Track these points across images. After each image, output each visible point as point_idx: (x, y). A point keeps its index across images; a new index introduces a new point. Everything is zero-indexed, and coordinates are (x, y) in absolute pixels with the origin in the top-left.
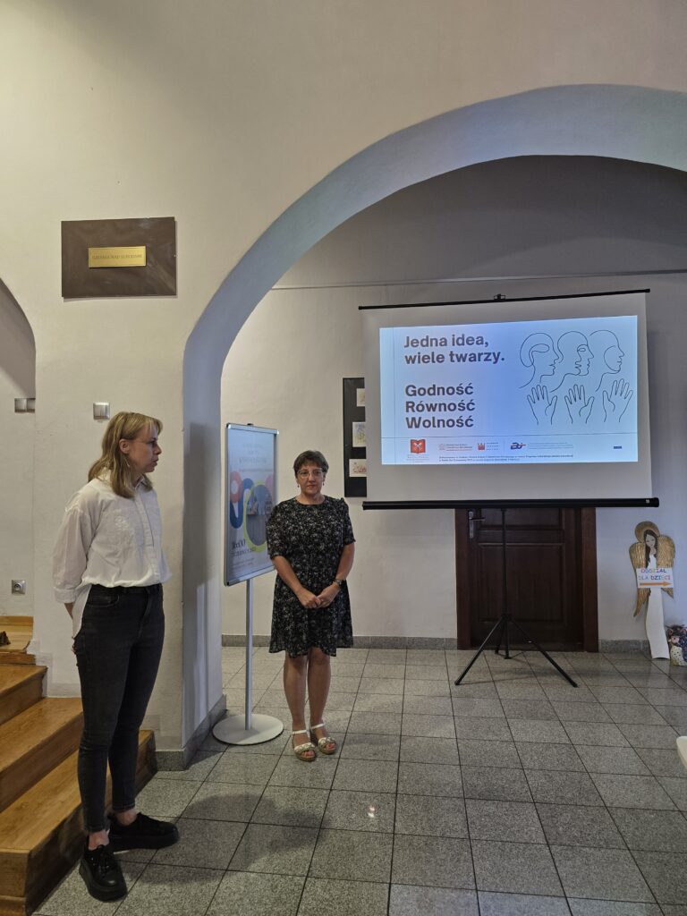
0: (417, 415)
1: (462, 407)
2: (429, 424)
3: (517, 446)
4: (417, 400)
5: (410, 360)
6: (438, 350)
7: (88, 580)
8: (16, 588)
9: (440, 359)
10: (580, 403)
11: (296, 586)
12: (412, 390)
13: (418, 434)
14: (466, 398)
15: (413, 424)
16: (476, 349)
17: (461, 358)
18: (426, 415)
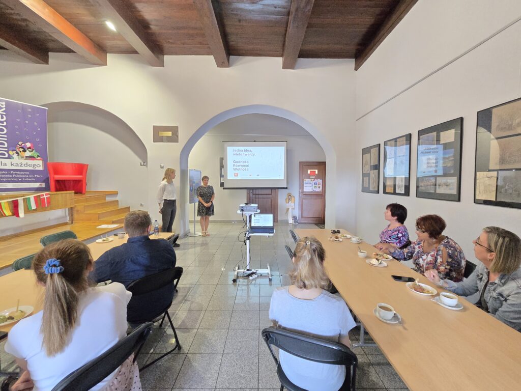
0: (236, 167)
1: (246, 166)
2: (239, 170)
3: (258, 175)
4: (236, 164)
5: (234, 154)
6: (241, 153)
7: (164, 198)
8: (141, 205)
9: (241, 155)
11: (204, 203)
12: (235, 162)
13: (236, 172)
14: (247, 164)
15: (235, 169)
16: (250, 153)
17: (246, 155)
18: (238, 168)
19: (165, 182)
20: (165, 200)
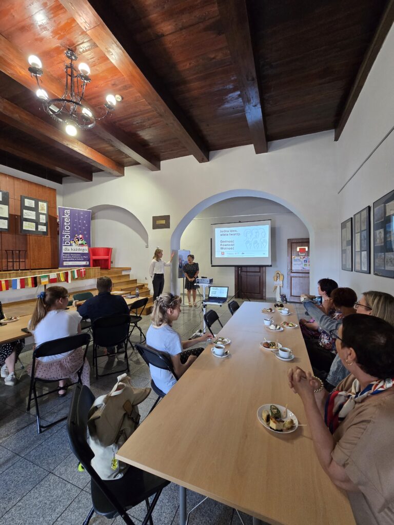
0: (222, 247)
1: (232, 245)
2: (225, 249)
3: (243, 253)
4: (223, 244)
5: (221, 235)
6: (227, 233)
7: (154, 272)
8: (146, 279)
9: (227, 235)
10: (256, 244)
11: (188, 278)
12: (222, 242)
13: (223, 251)
14: (233, 243)
15: (222, 248)
16: (235, 233)
17: (232, 235)
18: (224, 247)
19: (154, 260)
20: (155, 274)
